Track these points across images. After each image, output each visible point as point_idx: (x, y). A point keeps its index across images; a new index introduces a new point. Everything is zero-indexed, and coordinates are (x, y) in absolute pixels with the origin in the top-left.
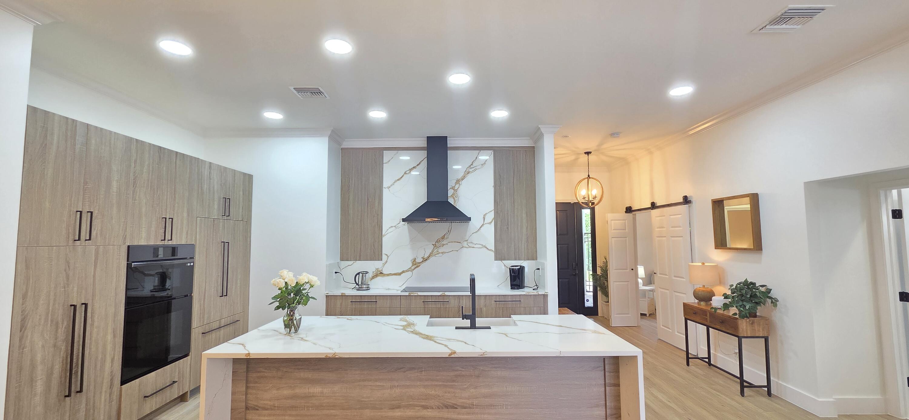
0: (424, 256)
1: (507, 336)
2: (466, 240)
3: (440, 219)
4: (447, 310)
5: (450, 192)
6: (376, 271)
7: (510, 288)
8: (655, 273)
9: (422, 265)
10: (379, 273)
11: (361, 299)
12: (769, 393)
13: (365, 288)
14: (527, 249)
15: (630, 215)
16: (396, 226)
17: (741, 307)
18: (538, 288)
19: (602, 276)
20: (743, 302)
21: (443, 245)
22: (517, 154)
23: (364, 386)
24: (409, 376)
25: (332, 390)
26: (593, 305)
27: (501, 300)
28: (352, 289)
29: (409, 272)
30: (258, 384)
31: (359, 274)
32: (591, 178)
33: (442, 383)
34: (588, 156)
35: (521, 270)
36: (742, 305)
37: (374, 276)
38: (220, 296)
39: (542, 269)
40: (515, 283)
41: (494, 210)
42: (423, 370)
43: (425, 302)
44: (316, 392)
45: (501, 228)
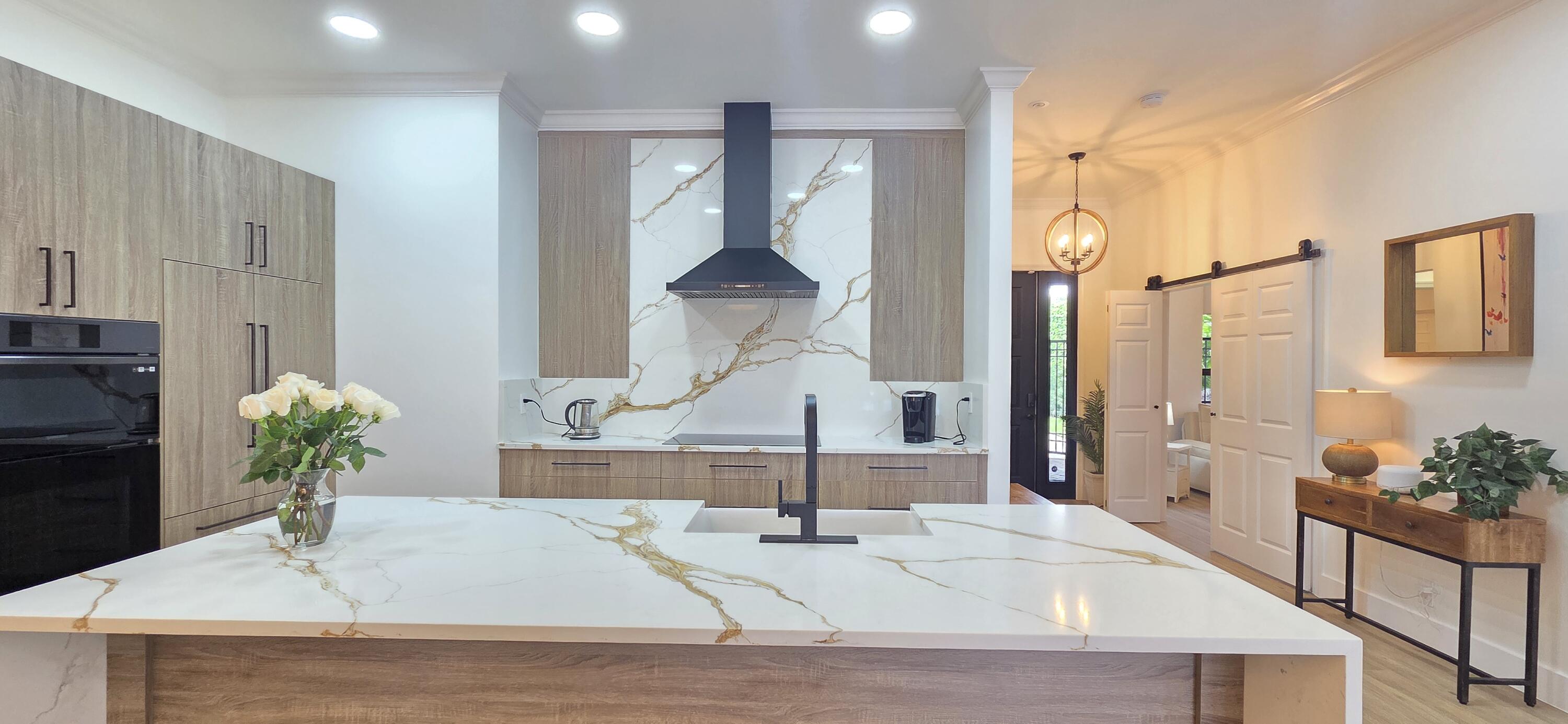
0: (718, 370)
1: (904, 569)
2: (807, 336)
3: (749, 286)
4: (764, 484)
5: (776, 232)
6: (615, 399)
7: (903, 441)
8: (1212, 414)
9: (715, 388)
10: (622, 403)
11: (576, 458)
12: (1530, 699)
13: (589, 434)
14: (941, 356)
15: (1158, 293)
16: (657, 303)
17: (1475, 493)
18: (963, 441)
19: (1088, 421)
20: (1480, 481)
21: (760, 346)
22: (924, 146)
23: (485, 703)
24: (613, 680)
25: (394, 712)
26: (1064, 477)
27: (882, 466)
28: (563, 436)
29: (686, 402)
30: (184, 690)
31: (574, 404)
32: (1082, 210)
33: (712, 702)
34: (1077, 163)
35: (927, 401)
36: (1477, 488)
37: (612, 410)
38: (249, 446)
39: (975, 399)
40: (913, 429)
41: (872, 270)
42: (657, 663)
43: (716, 467)
44: (349, 717)
45: (885, 310)
